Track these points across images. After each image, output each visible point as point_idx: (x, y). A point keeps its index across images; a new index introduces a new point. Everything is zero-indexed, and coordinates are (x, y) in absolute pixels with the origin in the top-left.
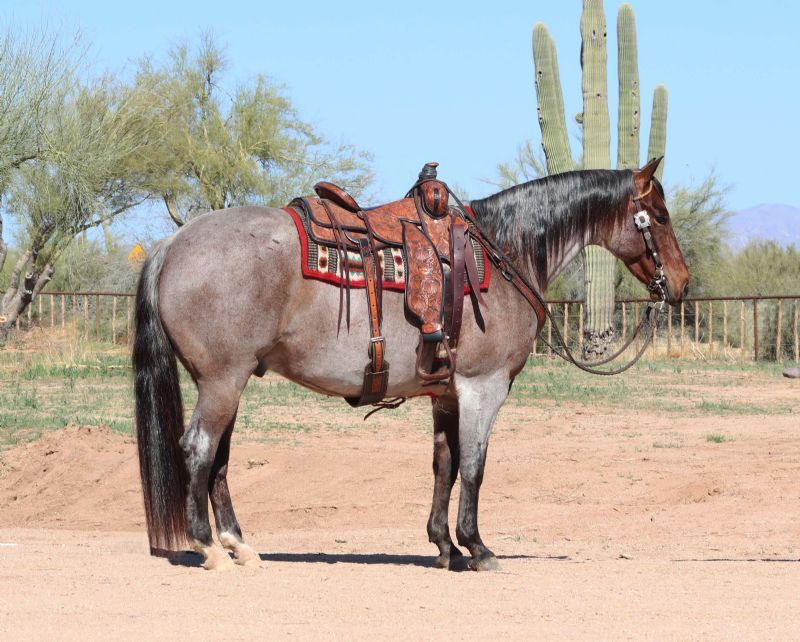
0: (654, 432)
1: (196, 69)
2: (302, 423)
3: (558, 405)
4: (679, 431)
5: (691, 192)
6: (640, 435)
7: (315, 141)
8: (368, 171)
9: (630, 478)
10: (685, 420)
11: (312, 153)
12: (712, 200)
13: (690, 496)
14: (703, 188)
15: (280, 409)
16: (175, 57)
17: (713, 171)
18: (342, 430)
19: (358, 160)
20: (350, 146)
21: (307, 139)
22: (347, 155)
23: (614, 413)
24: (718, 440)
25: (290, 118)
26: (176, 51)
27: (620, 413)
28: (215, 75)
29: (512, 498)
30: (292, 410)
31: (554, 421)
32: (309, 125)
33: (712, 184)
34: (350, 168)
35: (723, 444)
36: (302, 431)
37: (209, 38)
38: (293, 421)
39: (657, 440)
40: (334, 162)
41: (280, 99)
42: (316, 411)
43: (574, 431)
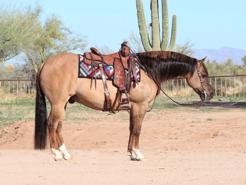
0: (191, 118)
1: (34, 12)
2: (83, 117)
3: (159, 111)
4: (198, 117)
5: (181, 46)
6: (187, 119)
7: (71, 33)
8: (86, 42)
9: (190, 131)
10: (198, 114)
11: (69, 37)
12: (188, 48)
13: (208, 136)
14: (185, 45)
15: (76, 114)
16: (27, 9)
17: (188, 40)
18: (96, 119)
19: (84, 39)
20: (81, 34)
21: (68, 33)
22: (80, 37)
23: (176, 113)
24: (210, 120)
25: (62, 26)
26: (28, 7)
27: (178, 113)
28: (40, 14)
29: (157, 138)
30: (80, 114)
31: (159, 115)
32: (68, 28)
33: (188, 44)
34: (81, 41)
35: (212, 121)
36: (84, 120)
37: (38, 3)
38: (81, 117)
39: (192, 120)
40: (76, 39)
41: (59, 20)
42: (87, 114)
43: (166, 118)
